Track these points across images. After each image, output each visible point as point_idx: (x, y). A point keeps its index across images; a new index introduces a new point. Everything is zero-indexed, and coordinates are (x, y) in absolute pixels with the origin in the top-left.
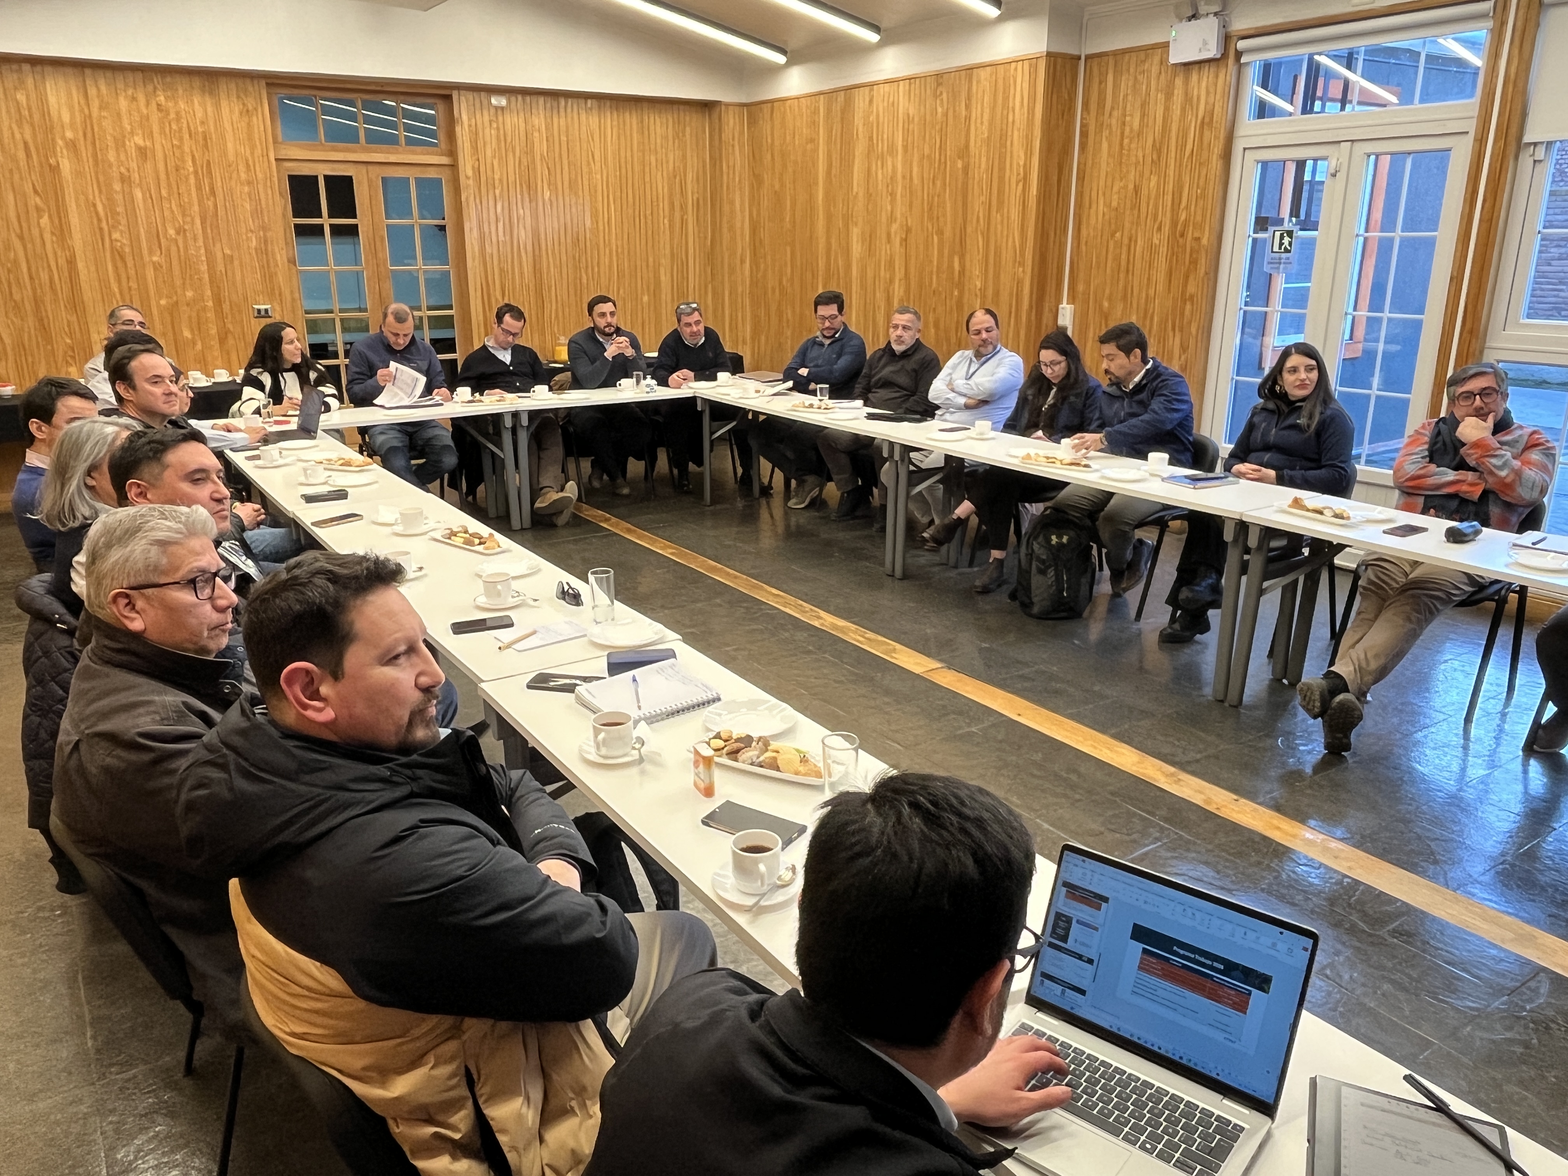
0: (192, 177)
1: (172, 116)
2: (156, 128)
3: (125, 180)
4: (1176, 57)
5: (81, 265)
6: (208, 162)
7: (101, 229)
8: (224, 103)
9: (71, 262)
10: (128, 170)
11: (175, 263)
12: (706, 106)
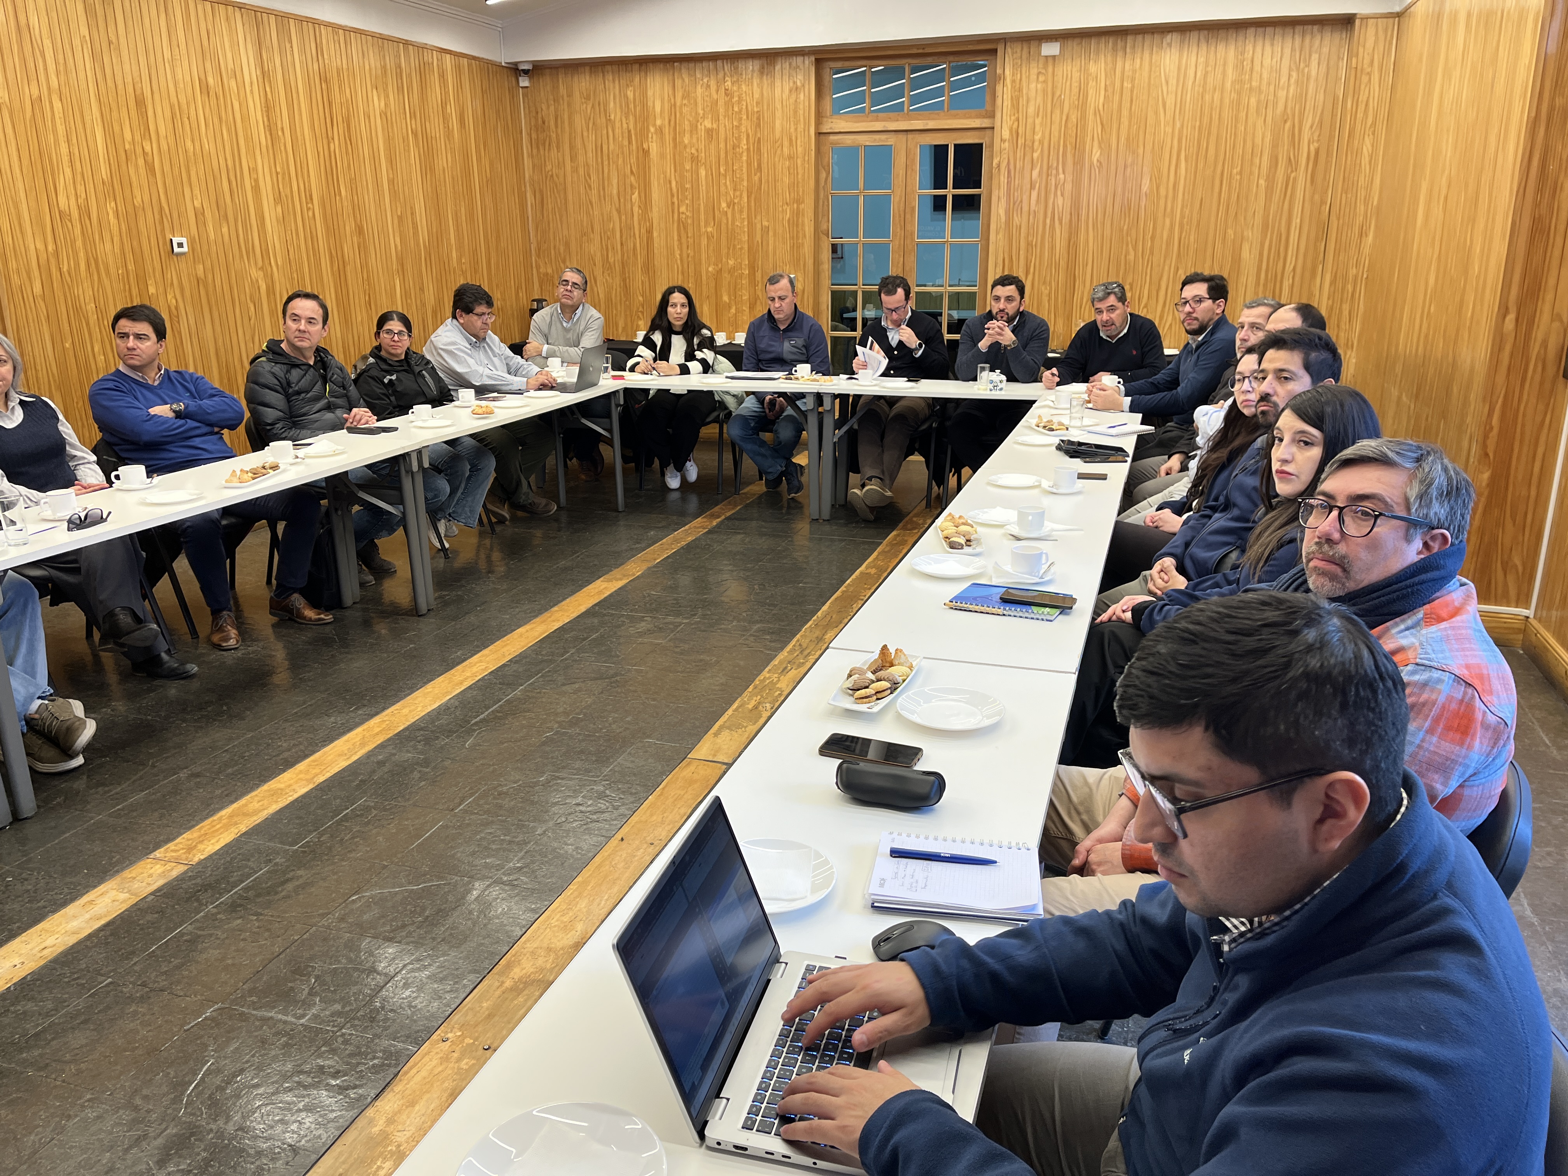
0: (745, 154)
1: (736, 99)
2: (722, 111)
3: (694, 159)
5: (655, 234)
6: (759, 139)
7: (673, 203)
8: (778, 83)
9: (650, 232)
10: (697, 150)
11: (724, 235)
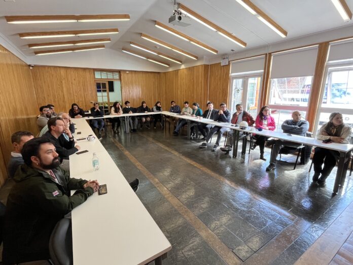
0: (82, 83)
1: (79, 74)
2: (77, 76)
3: (72, 83)
4: (222, 65)
7: (68, 90)
11: (79, 95)
12: (159, 73)
